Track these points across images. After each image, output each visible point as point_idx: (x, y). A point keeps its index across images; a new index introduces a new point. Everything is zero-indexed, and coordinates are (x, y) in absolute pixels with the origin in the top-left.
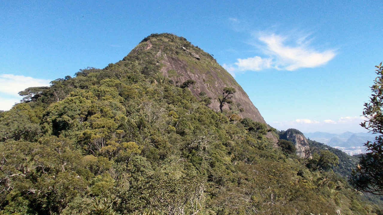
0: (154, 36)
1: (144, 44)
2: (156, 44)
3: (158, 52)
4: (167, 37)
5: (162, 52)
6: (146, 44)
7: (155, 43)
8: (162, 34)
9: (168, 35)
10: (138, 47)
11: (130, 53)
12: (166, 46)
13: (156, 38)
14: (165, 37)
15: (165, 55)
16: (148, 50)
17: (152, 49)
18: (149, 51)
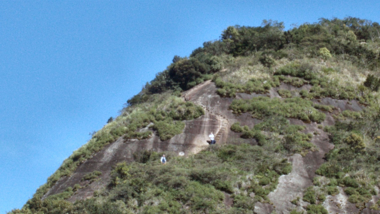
0: (246, 43)
1: (164, 107)
2: (264, 114)
3: (282, 179)
4: (359, 51)
5: (311, 179)
6: (183, 109)
7: (254, 99)
8: (315, 30)
9: (363, 35)
10: (115, 133)
11: (52, 182)
12: (350, 128)
13: (263, 61)
14: (336, 51)
15: (342, 199)
16: (199, 157)
17: (230, 153)
18: (208, 170)
